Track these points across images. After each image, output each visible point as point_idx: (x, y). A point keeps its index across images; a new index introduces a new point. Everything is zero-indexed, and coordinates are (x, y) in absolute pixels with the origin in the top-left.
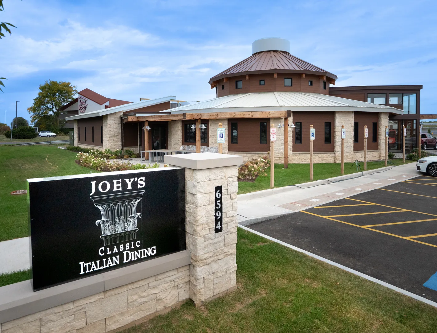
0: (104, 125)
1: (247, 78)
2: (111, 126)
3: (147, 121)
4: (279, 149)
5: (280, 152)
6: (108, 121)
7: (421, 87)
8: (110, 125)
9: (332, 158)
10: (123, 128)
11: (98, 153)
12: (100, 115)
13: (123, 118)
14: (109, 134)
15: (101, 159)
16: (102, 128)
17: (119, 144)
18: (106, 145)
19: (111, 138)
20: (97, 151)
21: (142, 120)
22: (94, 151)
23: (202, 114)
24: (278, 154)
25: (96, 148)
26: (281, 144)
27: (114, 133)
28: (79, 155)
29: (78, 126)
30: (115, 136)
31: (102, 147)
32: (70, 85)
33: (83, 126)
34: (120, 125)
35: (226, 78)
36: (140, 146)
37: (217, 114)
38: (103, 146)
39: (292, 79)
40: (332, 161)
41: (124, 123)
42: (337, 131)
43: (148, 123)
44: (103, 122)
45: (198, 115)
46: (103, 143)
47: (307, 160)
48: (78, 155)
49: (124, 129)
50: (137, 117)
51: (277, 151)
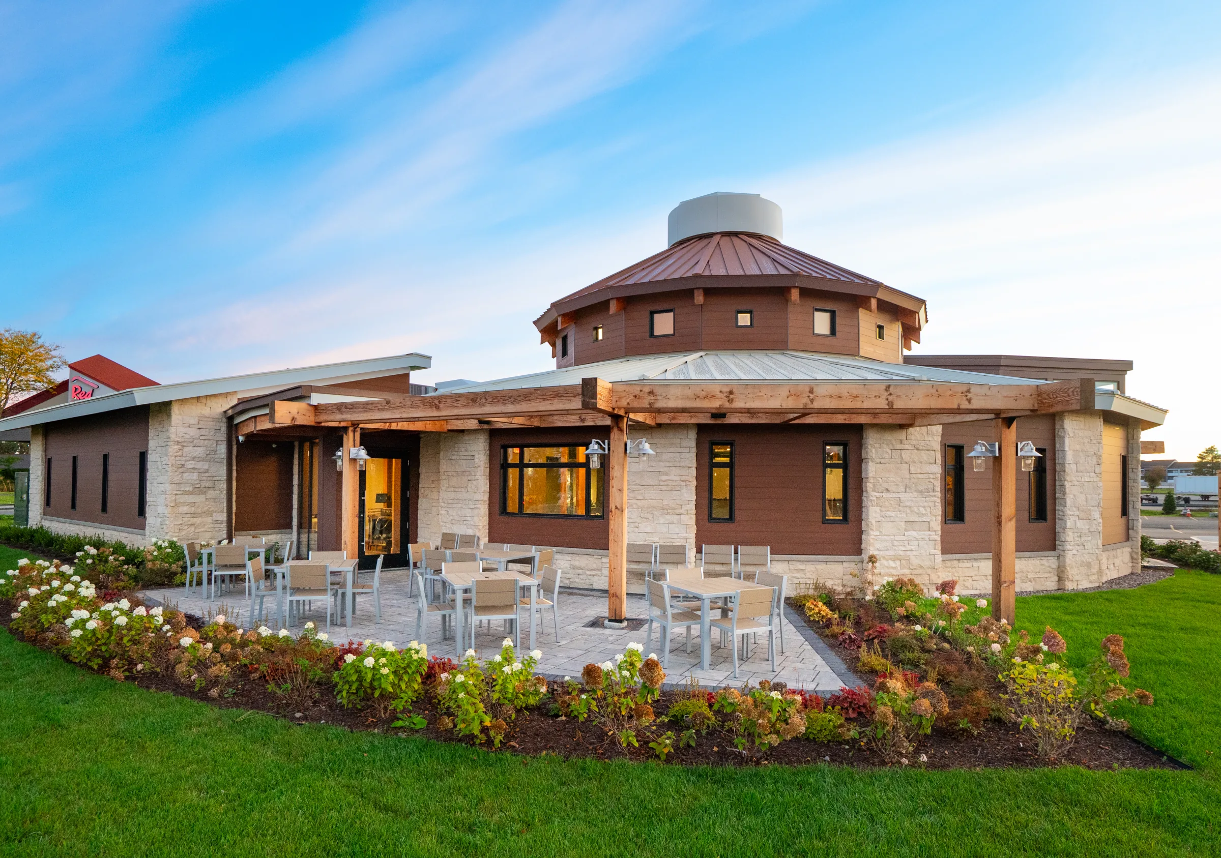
0: (152, 444)
1: (699, 298)
2: (186, 449)
3: (355, 425)
4: (896, 543)
5: (901, 553)
6: (172, 429)
7: (1128, 365)
8: (181, 444)
9: (1050, 572)
10: (234, 457)
11: (122, 558)
12: (138, 403)
13: (238, 420)
14: (177, 479)
15: (131, 610)
16: (143, 456)
17: (216, 522)
18: (158, 524)
19: (182, 498)
20: (119, 548)
21: (332, 421)
22: (101, 550)
23: (657, 390)
24: (892, 564)
25: (112, 535)
26: (903, 525)
27: (195, 476)
28: (17, 572)
29: (46, 450)
30: (198, 490)
31: (141, 531)
32: (40, 342)
33: (64, 450)
34: (222, 449)
35: (618, 299)
36: (300, 526)
37: (731, 392)
38: (147, 528)
39: (833, 314)
40: (1050, 585)
41: (241, 439)
42: (1068, 478)
43: (358, 434)
44: (152, 433)
45: (638, 393)
46: (145, 517)
47: (981, 583)
48: (10, 572)
49: (237, 466)
50: (316, 408)
51: (891, 553)
